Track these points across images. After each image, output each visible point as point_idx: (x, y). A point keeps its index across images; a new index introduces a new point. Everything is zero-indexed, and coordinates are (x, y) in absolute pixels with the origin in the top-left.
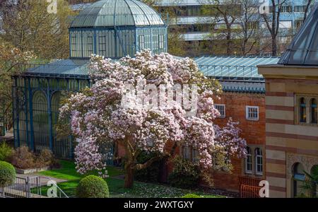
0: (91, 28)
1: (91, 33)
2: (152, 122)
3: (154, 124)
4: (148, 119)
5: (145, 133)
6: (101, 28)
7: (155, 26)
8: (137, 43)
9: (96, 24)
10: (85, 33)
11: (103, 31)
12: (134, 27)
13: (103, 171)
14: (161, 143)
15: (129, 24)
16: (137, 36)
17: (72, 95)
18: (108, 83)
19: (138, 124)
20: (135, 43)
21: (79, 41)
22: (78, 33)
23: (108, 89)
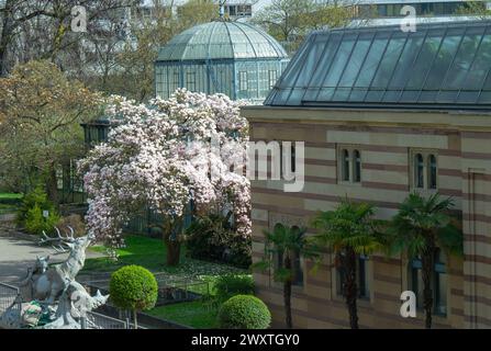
0: (177, 62)
1: (178, 69)
2: (169, 179)
3: (171, 181)
4: (165, 175)
5: (159, 192)
6: (189, 62)
7: (264, 59)
8: (237, 82)
9: (184, 57)
10: (171, 69)
11: (193, 66)
12: (231, 61)
13: (118, 240)
14: (179, 205)
15: (226, 56)
16: (237, 72)
17: (96, 147)
18: (124, 131)
19: (150, 180)
20: (234, 82)
21: (164, 79)
22: (164, 69)
23: (123, 138)
